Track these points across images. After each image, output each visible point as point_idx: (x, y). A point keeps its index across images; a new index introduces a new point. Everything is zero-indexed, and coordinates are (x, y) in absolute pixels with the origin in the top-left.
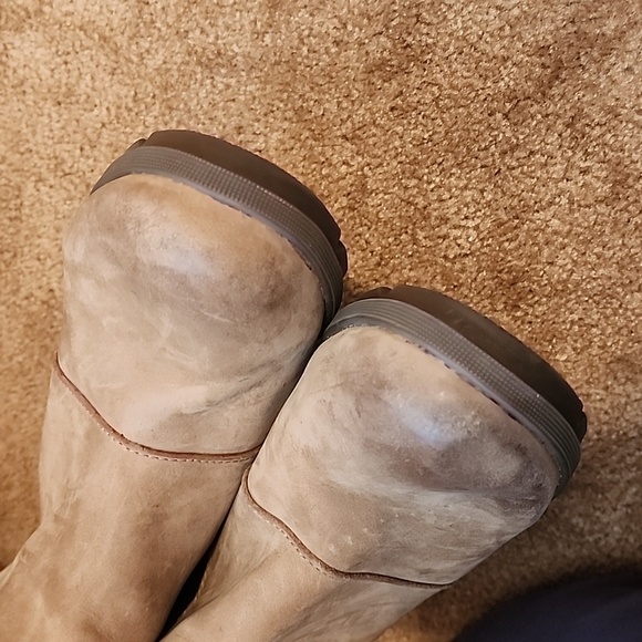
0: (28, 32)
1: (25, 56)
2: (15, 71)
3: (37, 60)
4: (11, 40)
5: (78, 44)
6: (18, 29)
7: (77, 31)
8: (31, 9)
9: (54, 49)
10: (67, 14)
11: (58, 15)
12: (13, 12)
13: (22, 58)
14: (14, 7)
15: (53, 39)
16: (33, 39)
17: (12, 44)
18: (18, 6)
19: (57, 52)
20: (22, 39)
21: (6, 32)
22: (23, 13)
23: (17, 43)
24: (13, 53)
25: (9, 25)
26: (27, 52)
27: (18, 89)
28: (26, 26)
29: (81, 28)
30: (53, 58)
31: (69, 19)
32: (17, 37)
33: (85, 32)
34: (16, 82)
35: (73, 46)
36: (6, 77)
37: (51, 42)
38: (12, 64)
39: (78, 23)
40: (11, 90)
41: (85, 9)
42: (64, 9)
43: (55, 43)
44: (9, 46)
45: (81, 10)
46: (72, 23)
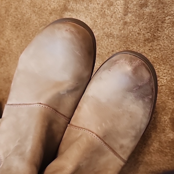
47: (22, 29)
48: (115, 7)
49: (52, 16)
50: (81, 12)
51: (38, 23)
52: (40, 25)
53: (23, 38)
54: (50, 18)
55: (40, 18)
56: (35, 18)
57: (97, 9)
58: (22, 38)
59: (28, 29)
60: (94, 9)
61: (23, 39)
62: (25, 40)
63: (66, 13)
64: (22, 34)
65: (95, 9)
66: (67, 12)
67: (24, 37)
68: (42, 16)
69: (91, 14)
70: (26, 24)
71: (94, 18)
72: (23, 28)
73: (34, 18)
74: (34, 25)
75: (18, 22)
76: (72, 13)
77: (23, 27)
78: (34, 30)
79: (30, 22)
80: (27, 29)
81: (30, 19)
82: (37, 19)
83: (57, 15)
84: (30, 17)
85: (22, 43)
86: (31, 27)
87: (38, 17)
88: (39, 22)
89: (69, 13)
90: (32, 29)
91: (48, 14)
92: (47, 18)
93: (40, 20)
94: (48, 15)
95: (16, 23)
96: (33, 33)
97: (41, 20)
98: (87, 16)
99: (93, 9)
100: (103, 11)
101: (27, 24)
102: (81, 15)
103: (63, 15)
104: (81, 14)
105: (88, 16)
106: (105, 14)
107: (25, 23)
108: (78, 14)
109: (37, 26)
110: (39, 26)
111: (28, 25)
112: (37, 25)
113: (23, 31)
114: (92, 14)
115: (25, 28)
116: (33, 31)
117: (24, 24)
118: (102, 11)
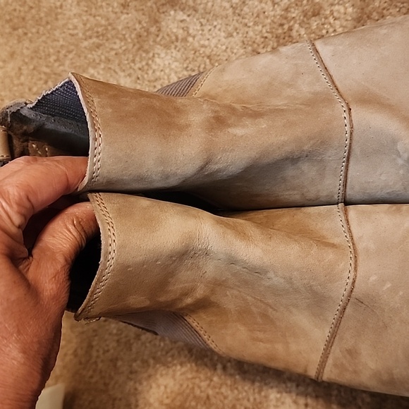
0: (173, 50)
1: (165, 65)
2: (154, 72)
3: (171, 69)
4: (159, 52)
5: (202, 66)
6: (167, 47)
7: (205, 58)
8: (180, 37)
9: (185, 66)
10: (203, 46)
11: (196, 45)
12: (168, 35)
13: (162, 65)
14: (170, 33)
15: (187, 59)
16: (174, 55)
17: (159, 54)
18: (172, 32)
19: (187, 67)
20: (167, 54)
21: (158, 46)
22: (174, 38)
23: (163, 55)
24: (157, 60)
25: (162, 43)
26: (167, 63)
27: (152, 84)
28: (173, 46)
29: (209, 57)
30: (182, 71)
31: (203, 50)
32: (164, 51)
33: (210, 60)
34: (152, 79)
35: (199, 67)
36: (147, 74)
37: (185, 61)
38: (154, 67)
39: (208, 53)
40: (147, 83)
41: (216, 47)
42: (202, 42)
43: (188, 61)
44: (156, 56)
45: (213, 46)
46: (204, 52)
47: (30, 35)
48: (326, 21)
49: (128, 14)
50: (216, 17)
51: (81, 26)
52: (84, 34)
53: (26, 60)
54: (119, 18)
55: (91, 15)
56: (75, 10)
57: (267, 17)
58: (24, 61)
59: (48, 38)
60: (258, 16)
61: (26, 63)
62: (31, 67)
63: (172, 13)
64: (28, 49)
65: (262, 16)
66: (175, 10)
67: (32, 58)
68: (96, 8)
69: (246, 29)
70: (44, 23)
71: (254, 42)
72: (32, 33)
73: (71, 10)
74: (69, 29)
75: (22, 14)
76: (189, 16)
77: (34, 30)
78: (64, 43)
79: (57, 19)
80: (44, 38)
81: (59, 10)
82: (80, 15)
83: (143, 14)
84: (61, 7)
85: (21, 74)
86: (57, 33)
87: (86, 9)
88: (85, 24)
89: (181, 13)
90: (58, 41)
91: (115, 5)
92: (113, 16)
93: (88, 20)
94: (117, 10)
95: (16, 14)
96: (59, 52)
97: (91, 19)
98: (235, 34)
99: (255, 15)
100: (286, 27)
101: (47, 23)
102: (215, 27)
103: (162, 15)
104: (215, 23)
105: (238, 33)
106: (290, 36)
107: (41, 18)
108: (208, 21)
109: (77, 34)
110: (81, 35)
111: (49, 27)
112: (75, 32)
113: (31, 41)
114: (251, 29)
115: (38, 32)
116: (62, 46)
117: (38, 22)
118: (282, 25)
